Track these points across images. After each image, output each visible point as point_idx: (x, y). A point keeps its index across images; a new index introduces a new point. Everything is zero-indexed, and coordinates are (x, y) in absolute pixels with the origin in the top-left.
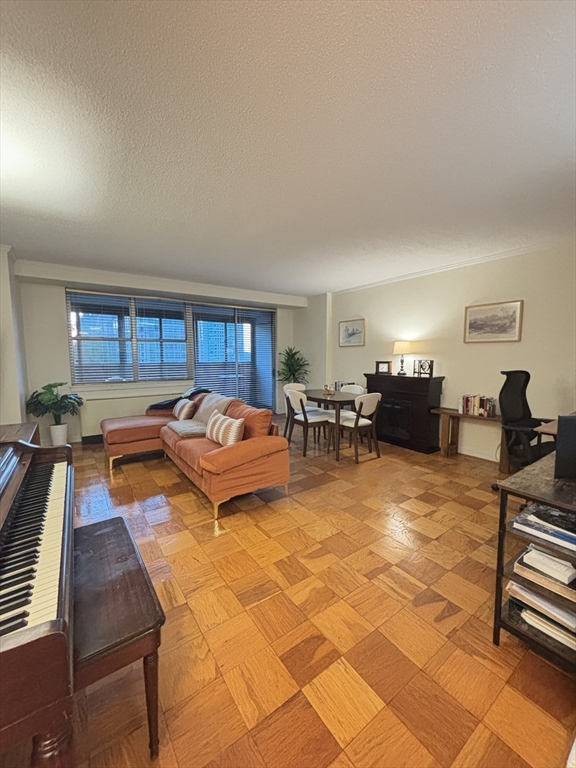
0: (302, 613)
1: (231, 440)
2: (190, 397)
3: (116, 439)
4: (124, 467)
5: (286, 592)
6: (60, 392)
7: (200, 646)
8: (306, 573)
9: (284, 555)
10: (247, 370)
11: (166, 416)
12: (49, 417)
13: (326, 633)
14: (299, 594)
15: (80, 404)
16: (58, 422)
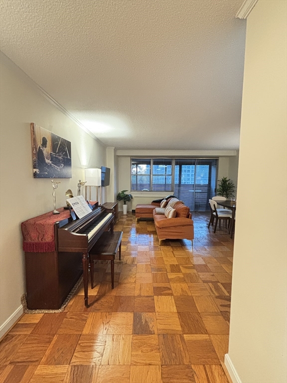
0: (169, 281)
1: (170, 217)
2: (167, 199)
3: (138, 211)
4: (140, 222)
5: (168, 273)
6: (126, 193)
7: (134, 275)
8: (179, 271)
9: (176, 263)
10: (206, 188)
11: (157, 205)
12: (122, 201)
13: (172, 288)
14: (171, 276)
15: (132, 198)
16: (125, 204)
